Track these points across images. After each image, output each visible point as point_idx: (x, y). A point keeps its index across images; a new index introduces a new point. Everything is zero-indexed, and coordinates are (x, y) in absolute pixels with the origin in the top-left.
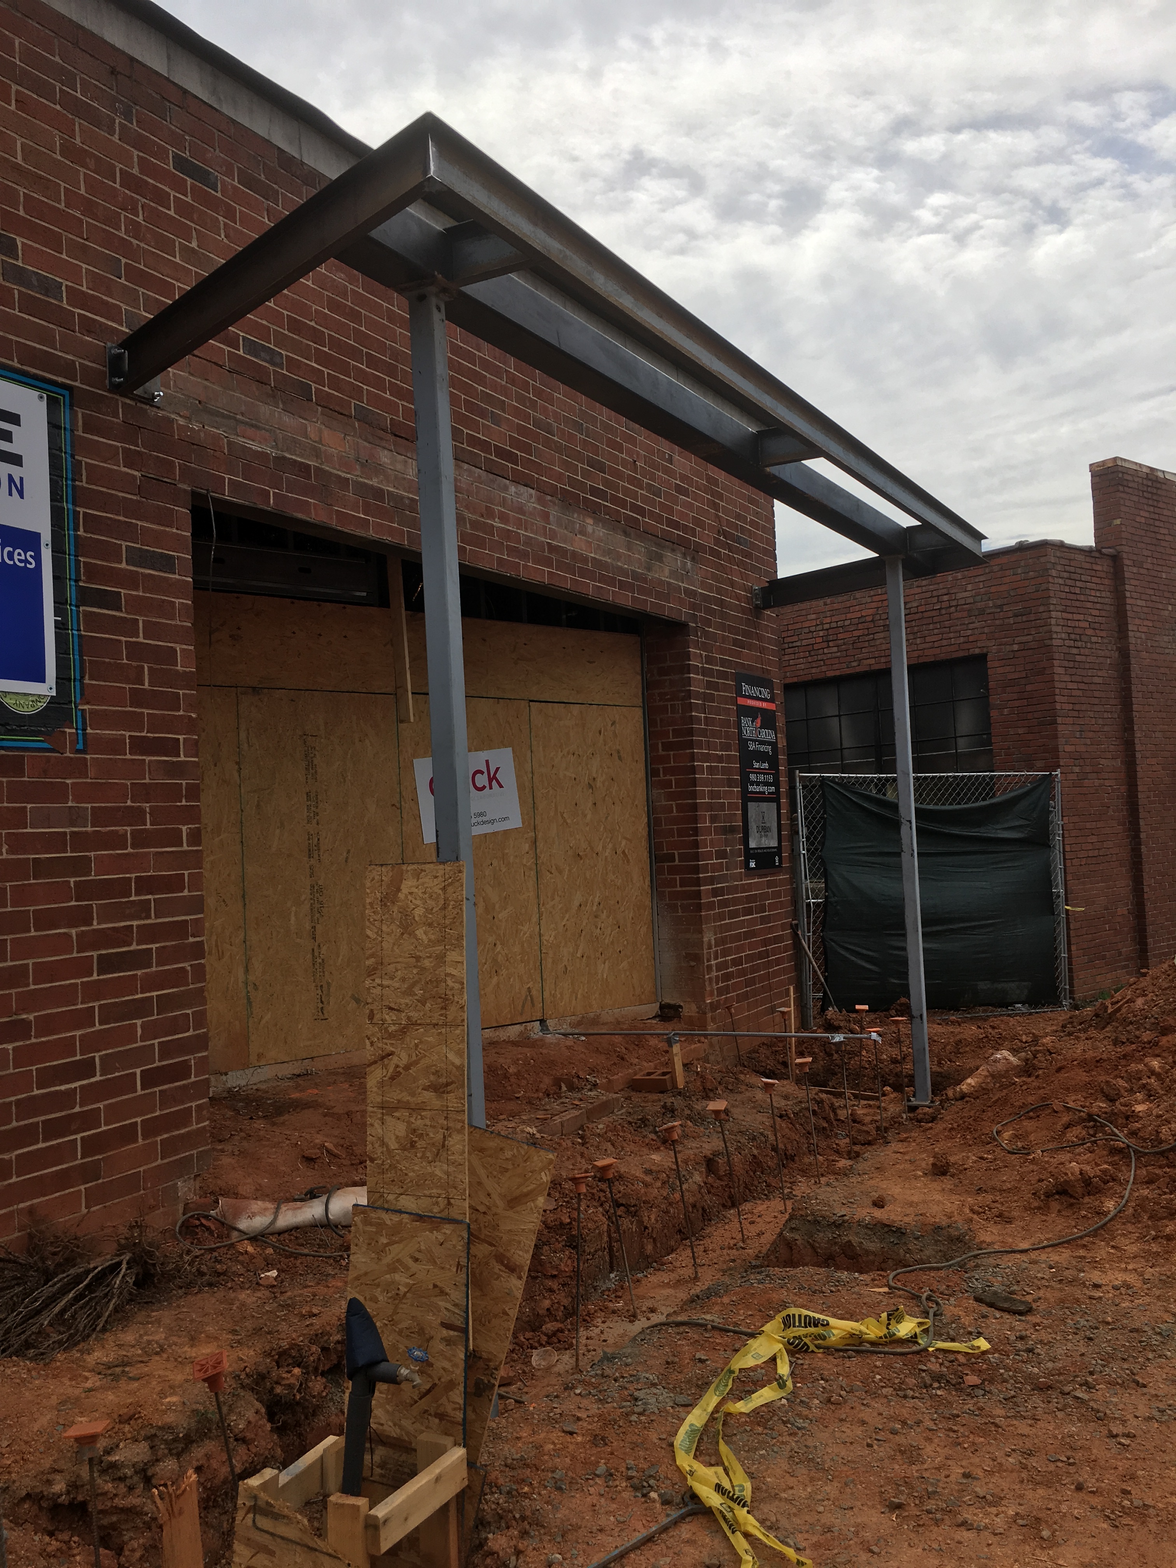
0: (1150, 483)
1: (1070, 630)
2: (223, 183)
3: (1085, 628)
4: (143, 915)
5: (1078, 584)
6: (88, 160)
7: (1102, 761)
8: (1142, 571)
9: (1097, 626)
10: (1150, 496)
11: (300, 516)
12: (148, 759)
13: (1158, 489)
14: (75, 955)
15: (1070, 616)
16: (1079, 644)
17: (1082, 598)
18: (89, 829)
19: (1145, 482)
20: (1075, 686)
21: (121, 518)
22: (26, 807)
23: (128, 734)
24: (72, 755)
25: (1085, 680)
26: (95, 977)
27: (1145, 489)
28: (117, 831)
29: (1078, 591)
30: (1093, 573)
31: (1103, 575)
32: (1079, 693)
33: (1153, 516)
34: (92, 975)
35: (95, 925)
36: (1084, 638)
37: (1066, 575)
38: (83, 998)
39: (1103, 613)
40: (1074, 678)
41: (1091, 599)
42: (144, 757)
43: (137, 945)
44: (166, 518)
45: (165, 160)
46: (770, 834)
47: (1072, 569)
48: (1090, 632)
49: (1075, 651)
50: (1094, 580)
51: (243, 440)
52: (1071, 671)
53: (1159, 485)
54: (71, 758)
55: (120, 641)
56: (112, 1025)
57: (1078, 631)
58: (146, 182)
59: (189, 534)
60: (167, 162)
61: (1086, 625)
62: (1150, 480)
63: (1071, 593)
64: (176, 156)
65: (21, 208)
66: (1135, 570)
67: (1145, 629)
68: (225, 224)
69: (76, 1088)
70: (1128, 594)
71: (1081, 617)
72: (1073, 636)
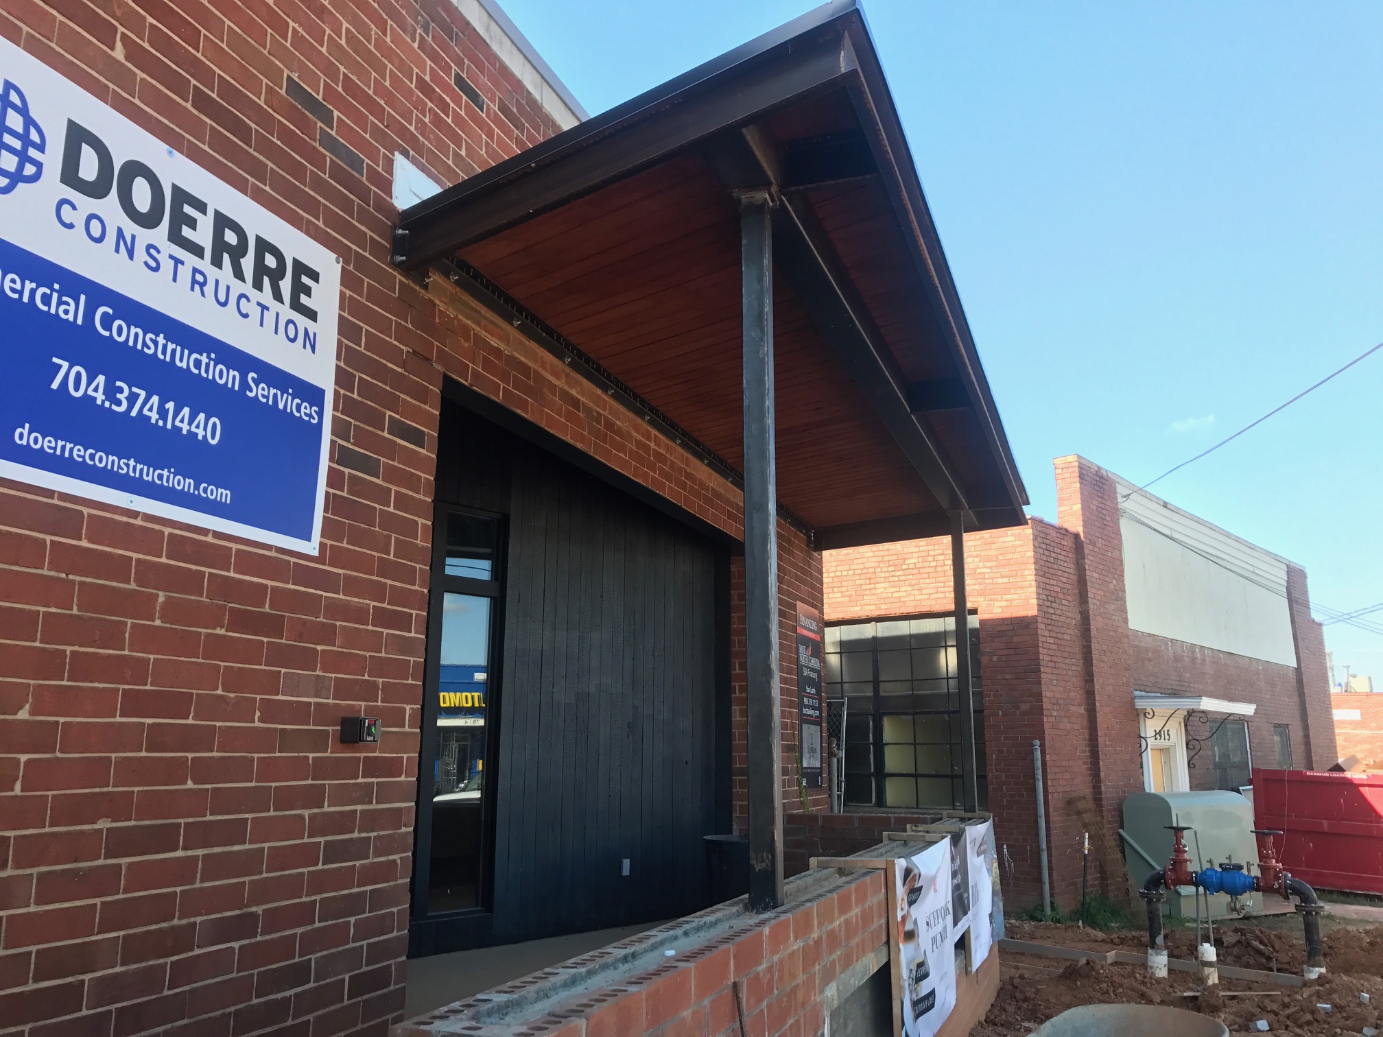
0: (1098, 479)
1: (1048, 593)
2: (488, 106)
3: (1058, 592)
4: (367, 800)
5: (1053, 555)
6: (394, 58)
7: (1072, 708)
8: (1096, 549)
9: (1065, 591)
10: (1098, 489)
11: (519, 412)
12: (386, 631)
13: (1103, 484)
14: (306, 840)
15: (1047, 581)
16: (1054, 605)
17: (1055, 567)
18: (330, 701)
19: (1095, 477)
20: (1051, 640)
21: (388, 388)
22: (280, 672)
23: (372, 604)
24: (325, 621)
25: (1060, 636)
26: (320, 867)
27: (1095, 483)
28: (354, 705)
29: (1052, 560)
30: (1062, 547)
31: (1068, 549)
32: (1055, 647)
33: (1101, 505)
34: (317, 864)
35: (326, 809)
36: (1057, 601)
37: (1044, 546)
38: (307, 892)
39: (1070, 581)
40: (1053, 634)
41: (1062, 568)
42: (382, 630)
43: (359, 833)
44: (422, 395)
45: (449, 75)
46: (815, 755)
47: (1048, 542)
48: (1061, 596)
49: (1051, 611)
50: (1063, 553)
51: (485, 333)
52: (1050, 628)
53: (1104, 481)
54: (324, 623)
55: (375, 508)
56: (330, 922)
57: (1053, 594)
58: (434, 89)
59: (438, 413)
60: (450, 77)
61: (1059, 590)
62: (1098, 476)
63: (1047, 561)
64: (457, 75)
65: (340, 85)
66: (1091, 547)
67: (1099, 598)
68: (486, 141)
69: (291, 996)
70: (1087, 567)
71: (1054, 582)
72: (1050, 598)
